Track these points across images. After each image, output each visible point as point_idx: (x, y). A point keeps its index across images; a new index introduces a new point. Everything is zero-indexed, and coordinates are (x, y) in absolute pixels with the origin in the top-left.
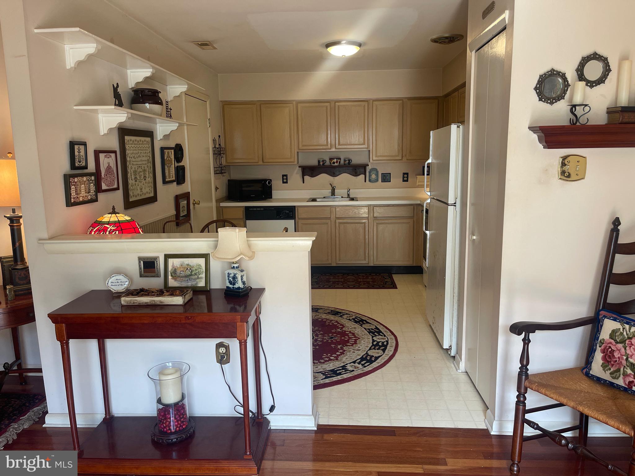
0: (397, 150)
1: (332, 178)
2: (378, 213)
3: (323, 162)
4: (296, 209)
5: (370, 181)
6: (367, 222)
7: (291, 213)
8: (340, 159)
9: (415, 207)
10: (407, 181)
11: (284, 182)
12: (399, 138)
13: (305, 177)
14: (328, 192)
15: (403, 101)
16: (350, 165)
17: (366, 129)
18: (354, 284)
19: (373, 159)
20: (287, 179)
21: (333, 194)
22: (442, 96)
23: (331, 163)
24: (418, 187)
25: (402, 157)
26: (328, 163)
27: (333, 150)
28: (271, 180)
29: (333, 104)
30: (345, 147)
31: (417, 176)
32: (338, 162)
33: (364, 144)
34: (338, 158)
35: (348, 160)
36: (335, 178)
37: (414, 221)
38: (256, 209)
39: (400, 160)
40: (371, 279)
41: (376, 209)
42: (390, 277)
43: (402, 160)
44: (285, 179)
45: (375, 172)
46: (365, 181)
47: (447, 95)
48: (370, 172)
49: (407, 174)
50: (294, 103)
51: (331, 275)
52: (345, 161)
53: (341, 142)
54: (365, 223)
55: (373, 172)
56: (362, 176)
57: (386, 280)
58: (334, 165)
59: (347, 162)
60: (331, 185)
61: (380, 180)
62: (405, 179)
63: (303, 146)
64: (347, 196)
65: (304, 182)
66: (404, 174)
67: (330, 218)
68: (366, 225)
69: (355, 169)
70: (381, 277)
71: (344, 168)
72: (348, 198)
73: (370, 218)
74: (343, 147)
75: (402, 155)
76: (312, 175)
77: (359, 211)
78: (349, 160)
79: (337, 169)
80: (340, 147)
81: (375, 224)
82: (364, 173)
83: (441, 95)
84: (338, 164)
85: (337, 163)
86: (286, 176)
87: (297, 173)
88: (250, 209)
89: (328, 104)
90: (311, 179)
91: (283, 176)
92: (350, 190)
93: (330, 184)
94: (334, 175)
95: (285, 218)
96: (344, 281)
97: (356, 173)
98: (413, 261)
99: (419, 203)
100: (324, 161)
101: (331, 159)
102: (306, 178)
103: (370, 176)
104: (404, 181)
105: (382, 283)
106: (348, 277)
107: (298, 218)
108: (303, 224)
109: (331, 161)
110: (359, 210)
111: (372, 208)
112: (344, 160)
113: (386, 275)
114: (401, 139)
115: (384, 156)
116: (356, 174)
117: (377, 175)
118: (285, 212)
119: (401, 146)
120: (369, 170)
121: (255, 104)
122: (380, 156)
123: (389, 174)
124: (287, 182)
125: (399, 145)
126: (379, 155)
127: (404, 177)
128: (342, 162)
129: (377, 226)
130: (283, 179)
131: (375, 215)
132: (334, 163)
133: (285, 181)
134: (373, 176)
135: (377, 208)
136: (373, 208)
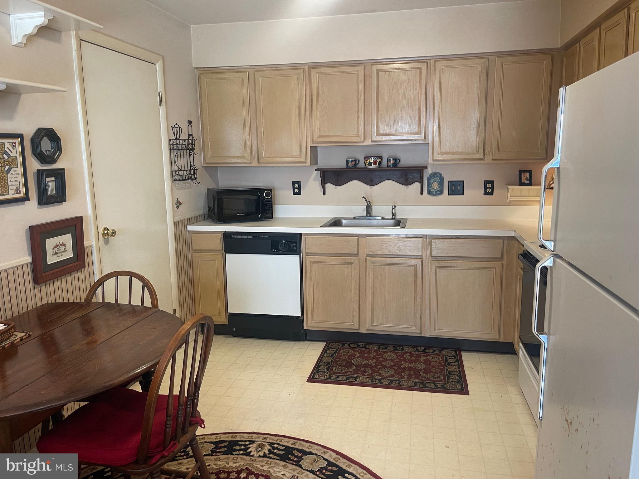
0: (475, 142)
1: (369, 187)
2: (439, 249)
3: (354, 163)
4: (303, 237)
5: (429, 192)
6: (420, 263)
7: (295, 245)
8: (381, 158)
9: (506, 242)
10: (492, 193)
11: (294, 193)
12: (479, 123)
13: (327, 185)
14: (361, 210)
15: (488, 60)
16: (397, 167)
17: (423, 109)
18: (392, 376)
19: (433, 156)
20: (299, 188)
21: (368, 214)
22: (559, 47)
23: (365, 164)
24: (509, 204)
25: (484, 154)
26: (361, 165)
27: (368, 142)
28: (271, 190)
29: (368, 68)
30: (387, 138)
31: (509, 187)
32: (377, 163)
33: (419, 133)
34: (376, 157)
35: (393, 159)
36: (374, 187)
37: (502, 265)
38: (240, 237)
39: (480, 159)
40: (425, 362)
41: (435, 242)
42: (457, 361)
43: (483, 159)
44: (297, 188)
45: (437, 179)
46: (422, 194)
47: (569, 46)
48: (429, 179)
49: (492, 182)
50: (307, 68)
51: (359, 346)
52: (389, 160)
53: (381, 131)
54: (415, 265)
55: (434, 179)
56: (417, 185)
57: (449, 368)
58: (370, 167)
59: (392, 162)
60: (365, 199)
61: (446, 191)
62: (489, 190)
63: (320, 136)
64: (391, 217)
65: (324, 194)
66: (486, 182)
67: (358, 254)
68: (418, 269)
69: (406, 174)
70: (442, 358)
71: (388, 172)
72: (392, 219)
73: (424, 258)
74: (384, 138)
75: (484, 150)
76: (338, 183)
77: (406, 245)
78: (395, 160)
79: (377, 173)
80: (379, 138)
81: (433, 267)
82: (419, 181)
83: (559, 44)
84: (377, 165)
85: (375, 164)
86: (298, 183)
87: (314, 180)
88: (233, 236)
89: (360, 69)
90: (336, 188)
91: (294, 183)
92: (395, 207)
93: (364, 197)
94: (371, 182)
95: (284, 253)
96: (375, 367)
97: (407, 180)
98: (499, 334)
99: (513, 235)
100: (355, 160)
101: (366, 158)
102: (329, 186)
103: (429, 185)
104: (486, 193)
105: (442, 377)
106: (385, 356)
107: (306, 253)
108: (313, 262)
109: (366, 161)
110: (406, 243)
111: (428, 240)
112: (387, 159)
113: (451, 353)
114: (482, 125)
115: (453, 153)
116: (407, 182)
117: (441, 183)
118: (285, 243)
119: (482, 136)
120: (428, 176)
121: (246, 72)
122: (446, 153)
123: (462, 182)
124: (299, 193)
125: (478, 136)
126: (444, 151)
127: (486, 188)
128: (385, 163)
129: (436, 270)
130: (294, 188)
131: (434, 254)
132: (370, 164)
133: (296, 190)
134: (435, 186)
135: (438, 241)
136: (431, 240)
